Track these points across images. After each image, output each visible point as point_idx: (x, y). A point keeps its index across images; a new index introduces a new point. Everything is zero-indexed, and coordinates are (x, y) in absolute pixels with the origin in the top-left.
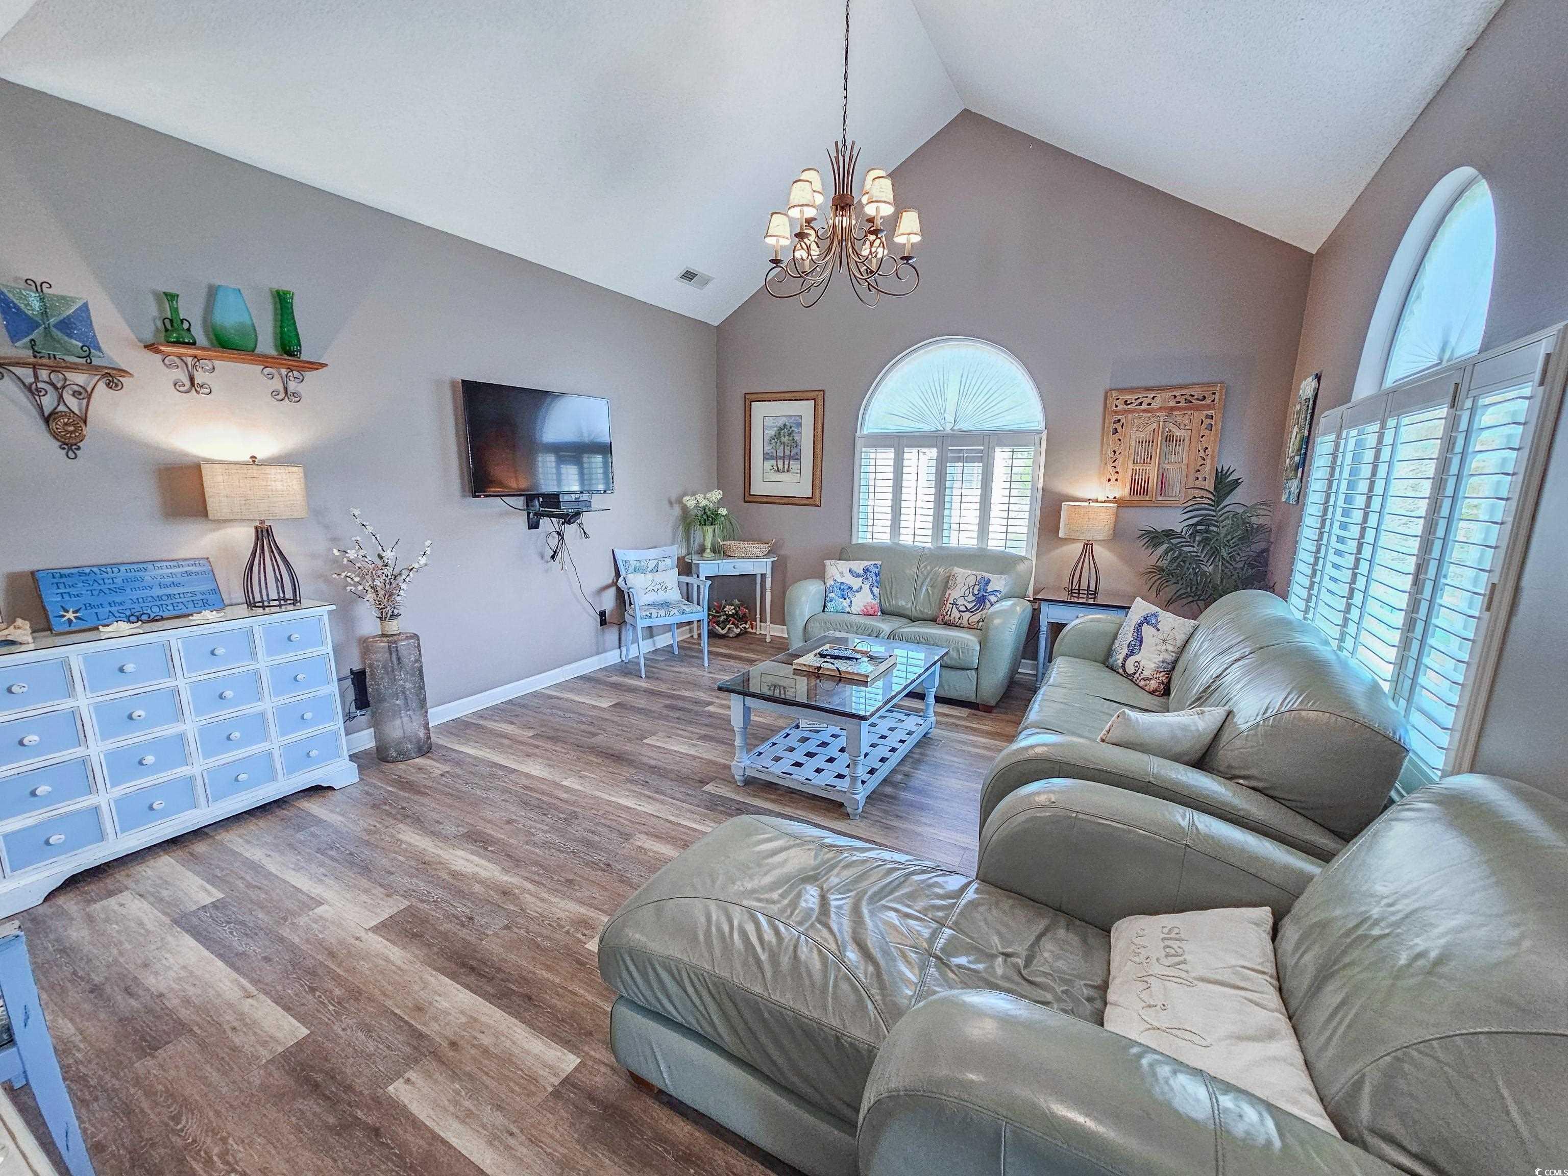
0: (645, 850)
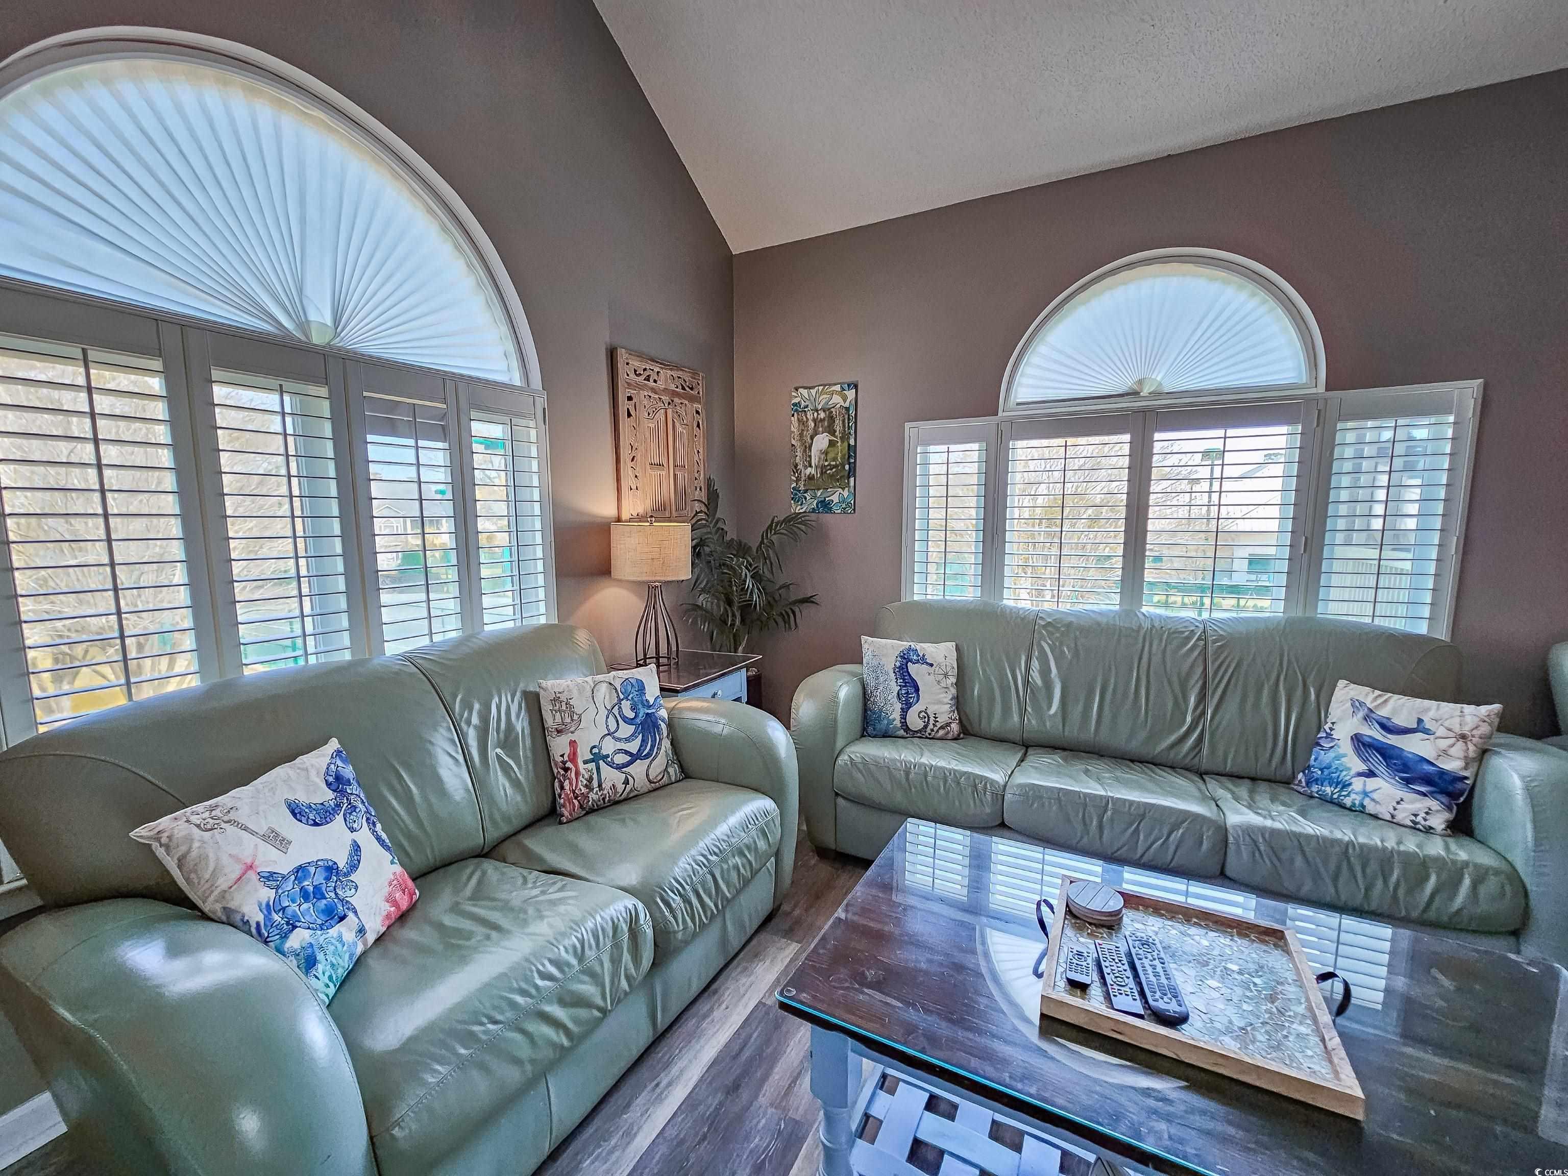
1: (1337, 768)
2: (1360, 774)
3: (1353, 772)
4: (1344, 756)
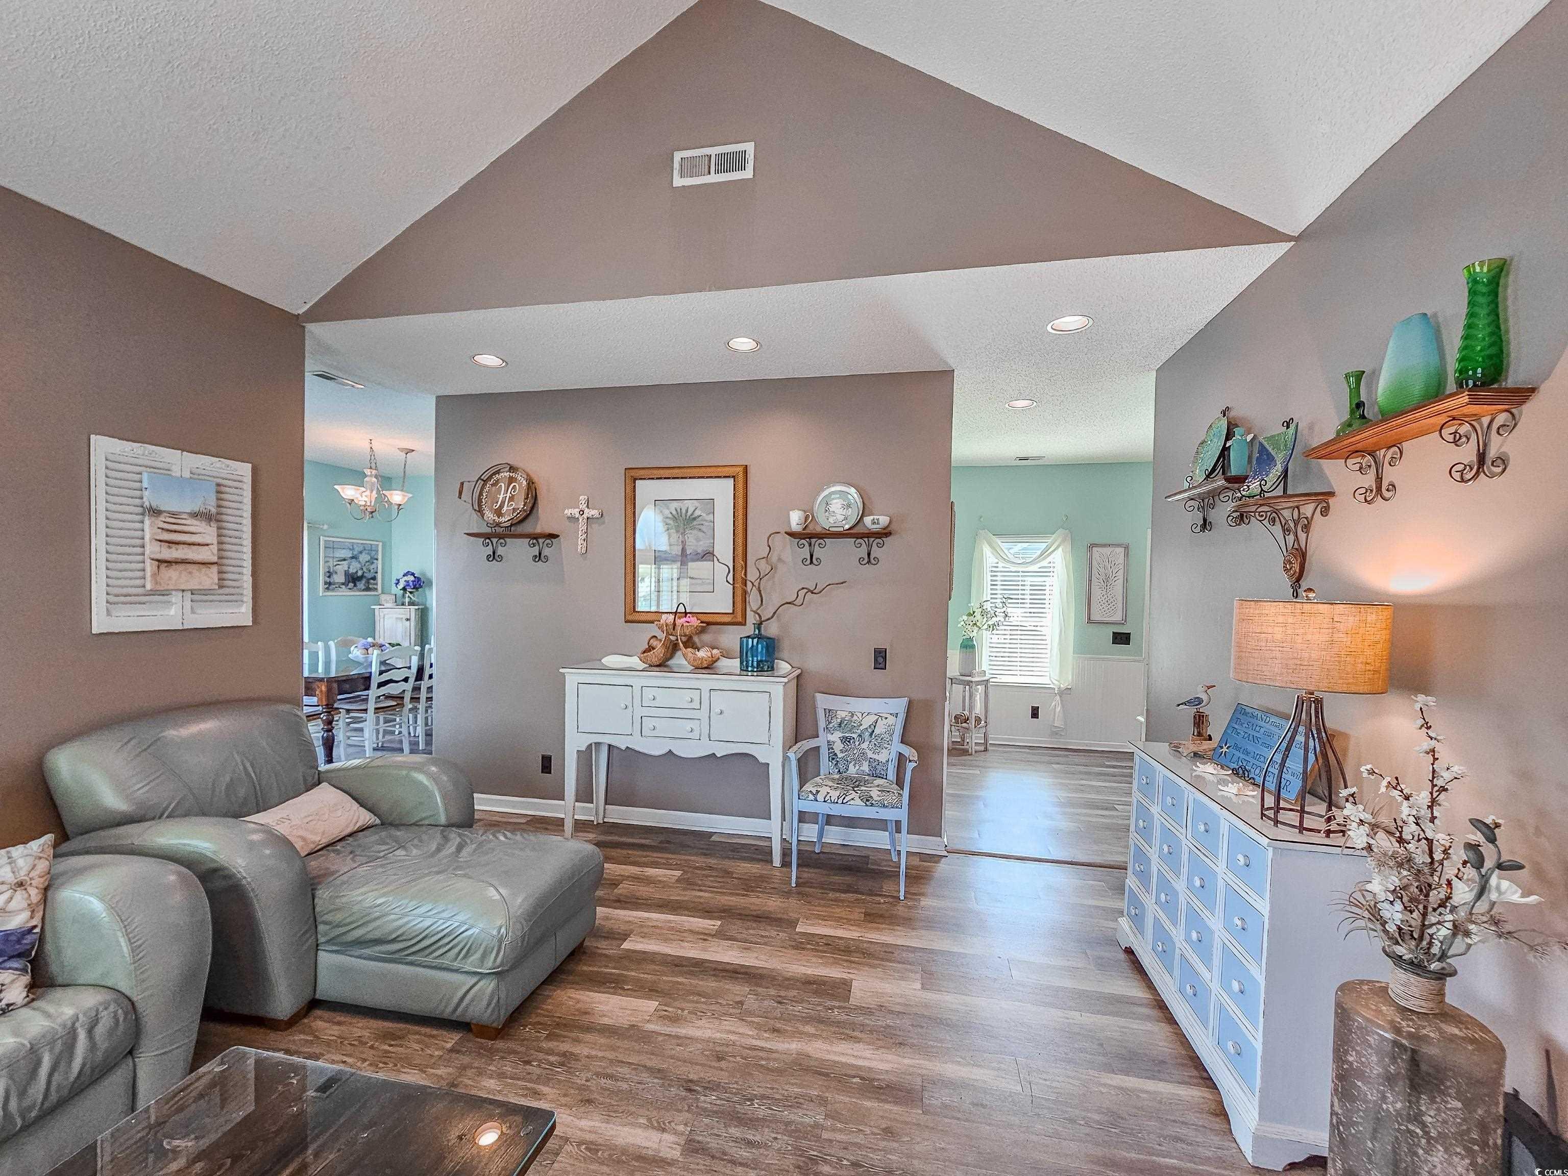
0: (654, 1128)
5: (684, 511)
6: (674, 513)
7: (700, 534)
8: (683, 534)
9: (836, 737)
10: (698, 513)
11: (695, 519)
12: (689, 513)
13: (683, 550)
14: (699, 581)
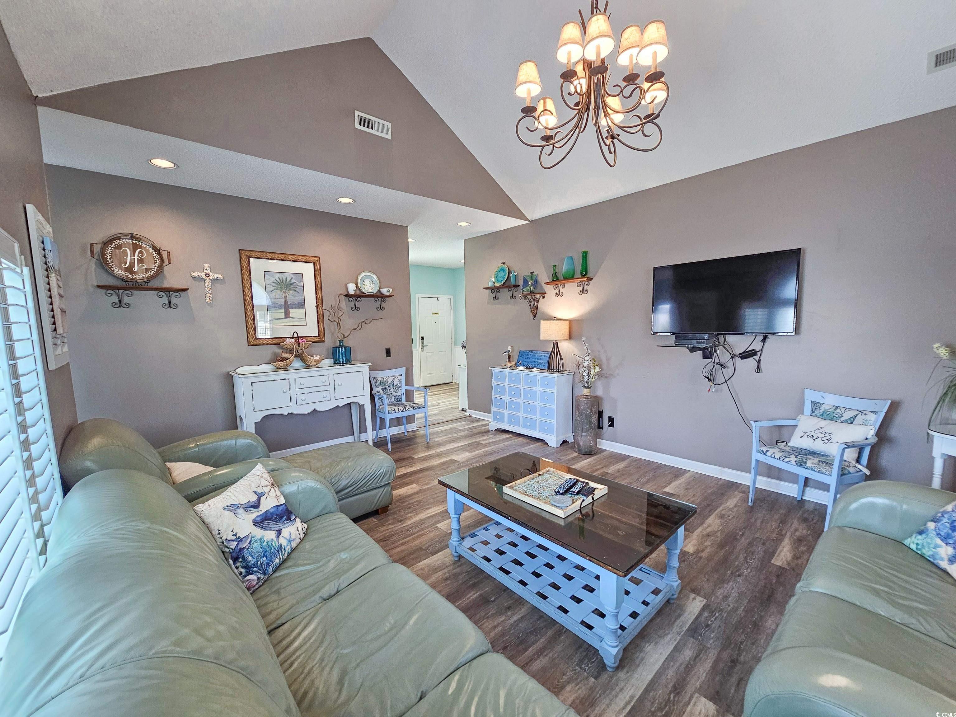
1: (269, 546)
2: (278, 537)
3: (275, 539)
4: (263, 536)
5: (284, 280)
6: (278, 280)
7: (296, 293)
8: (285, 292)
9: (380, 389)
10: (293, 281)
11: (291, 284)
12: (288, 280)
13: (286, 302)
14: (297, 319)
